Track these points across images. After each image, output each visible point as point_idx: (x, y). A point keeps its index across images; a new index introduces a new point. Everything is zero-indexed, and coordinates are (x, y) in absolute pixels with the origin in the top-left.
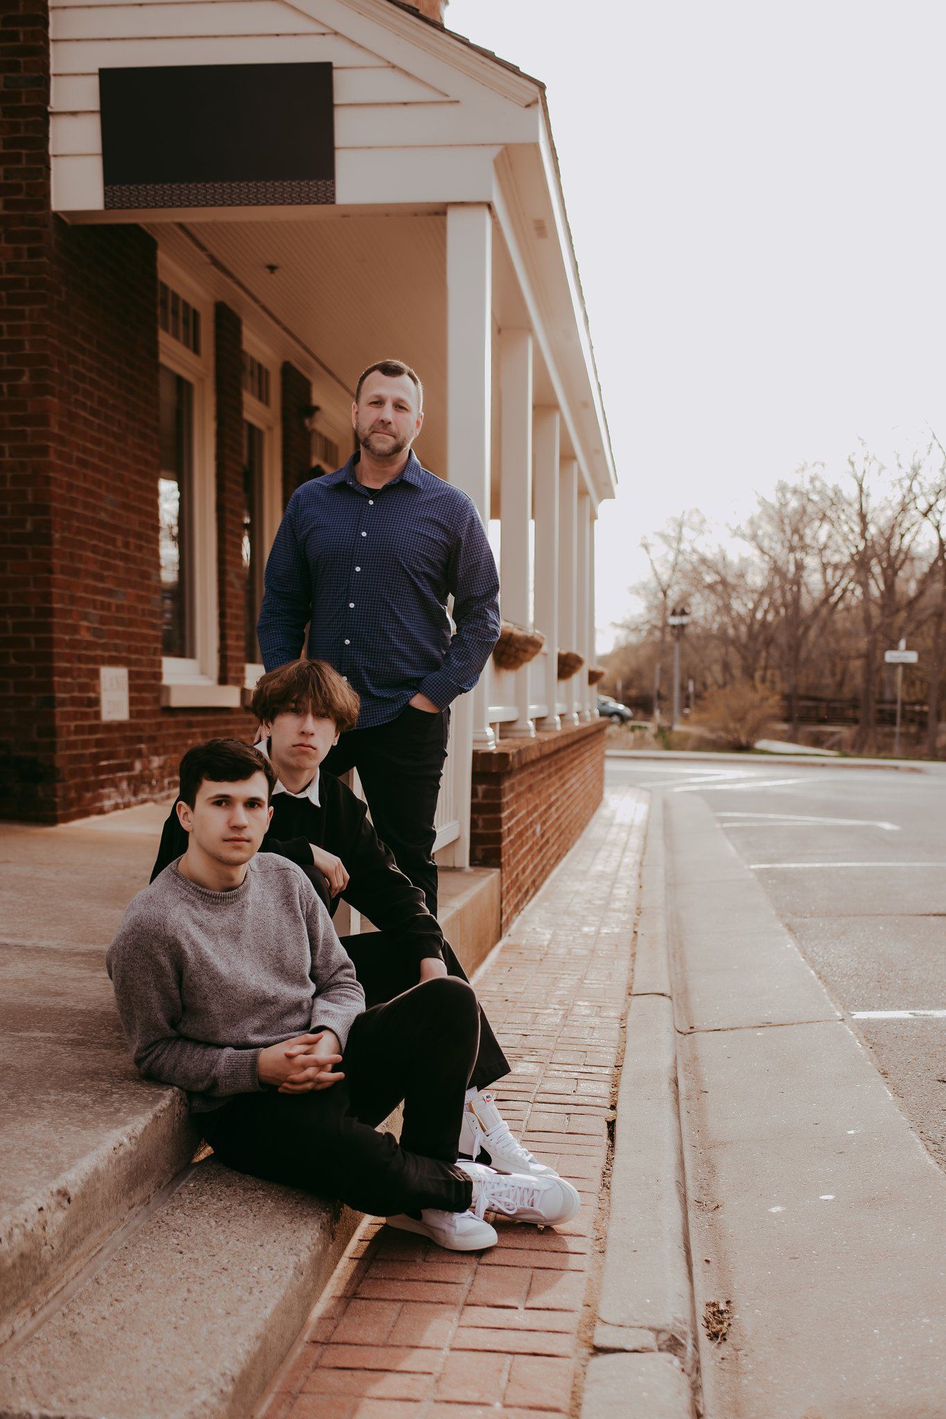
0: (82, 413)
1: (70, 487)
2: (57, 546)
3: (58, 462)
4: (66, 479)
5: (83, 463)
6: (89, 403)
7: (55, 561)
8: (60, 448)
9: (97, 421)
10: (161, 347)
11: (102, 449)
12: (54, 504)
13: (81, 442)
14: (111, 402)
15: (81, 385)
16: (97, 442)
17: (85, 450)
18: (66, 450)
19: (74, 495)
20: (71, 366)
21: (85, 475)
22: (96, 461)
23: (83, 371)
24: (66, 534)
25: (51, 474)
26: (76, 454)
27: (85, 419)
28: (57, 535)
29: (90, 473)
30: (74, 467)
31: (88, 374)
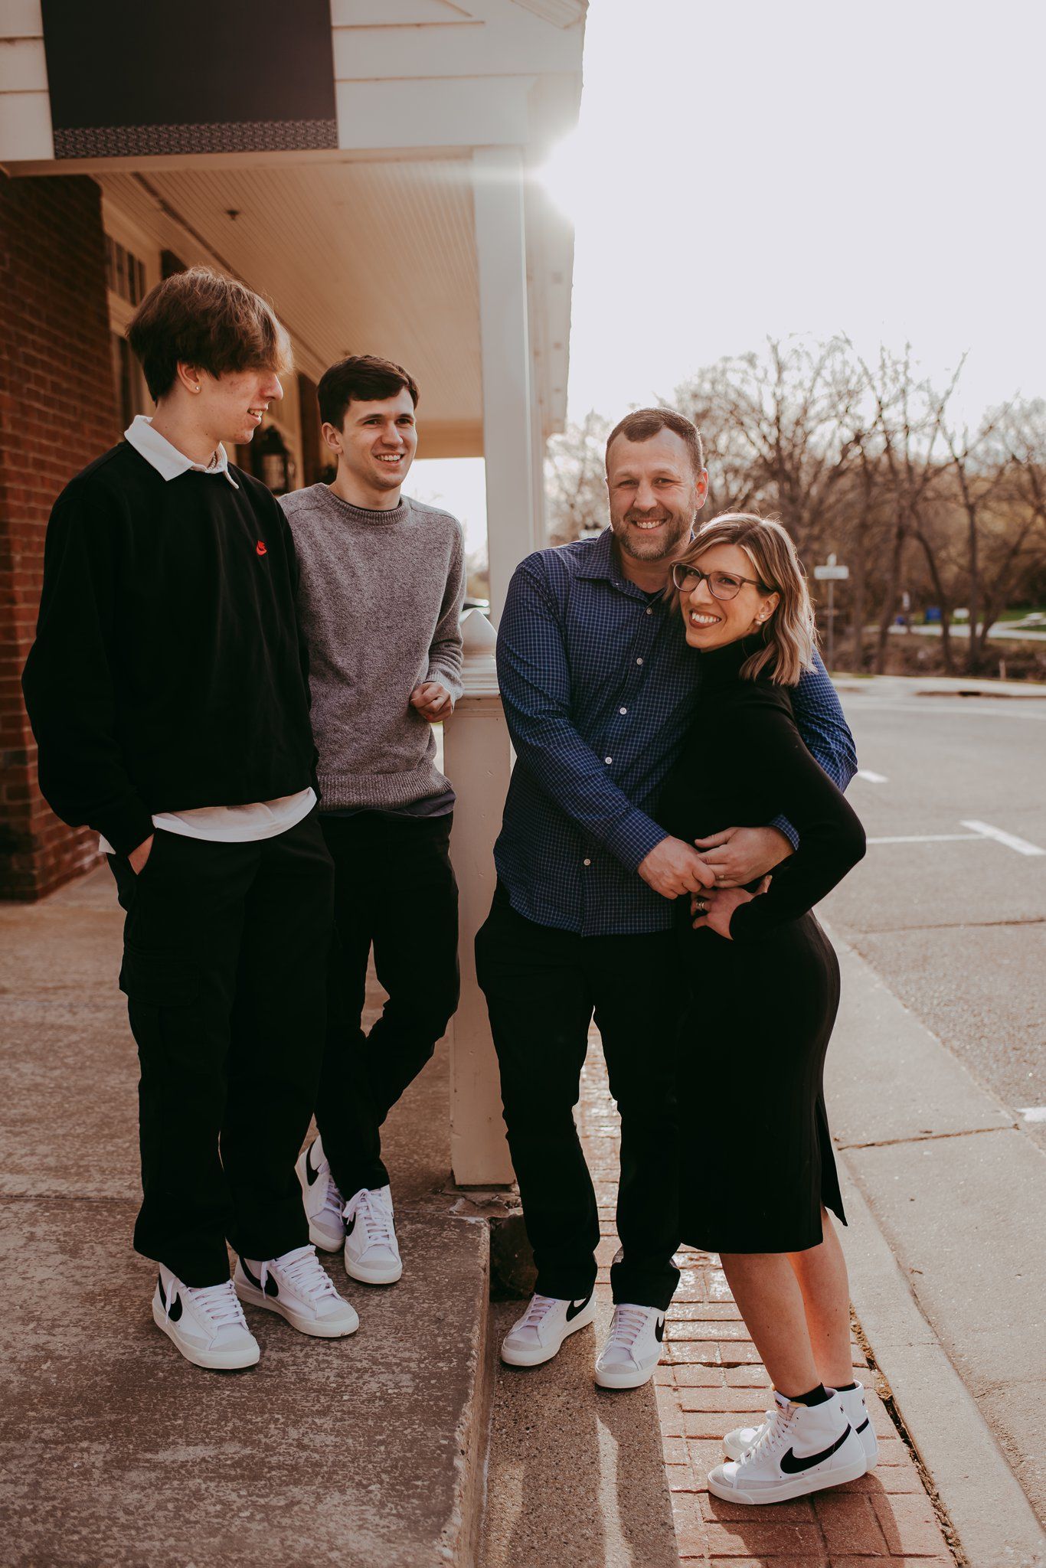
0: (37, 405)
1: (29, 496)
2: (18, 571)
3: (14, 468)
4: (23, 487)
5: (40, 465)
6: (42, 392)
7: (17, 588)
8: (14, 451)
9: (51, 411)
10: (112, 312)
11: (58, 444)
12: (13, 520)
13: (36, 440)
14: (65, 385)
15: (33, 371)
16: (53, 436)
17: (42, 449)
18: (21, 452)
19: (33, 504)
20: (21, 349)
21: (43, 478)
22: (53, 459)
23: (33, 353)
24: (28, 554)
25: (8, 485)
26: (32, 455)
27: (39, 411)
28: (18, 558)
29: (47, 475)
30: (30, 470)
31: (39, 356)
